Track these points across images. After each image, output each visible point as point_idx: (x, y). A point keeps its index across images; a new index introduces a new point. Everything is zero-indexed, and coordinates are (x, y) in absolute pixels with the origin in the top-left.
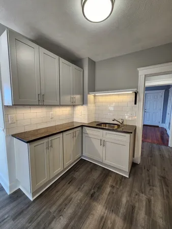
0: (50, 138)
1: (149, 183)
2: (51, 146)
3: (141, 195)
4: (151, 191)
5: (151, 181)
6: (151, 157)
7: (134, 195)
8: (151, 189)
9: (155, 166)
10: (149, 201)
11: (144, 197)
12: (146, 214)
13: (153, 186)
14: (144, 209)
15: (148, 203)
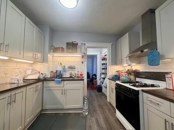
0: (13, 93)
1: (94, 111)
2: (15, 101)
3: (92, 118)
4: (96, 114)
5: (95, 109)
6: (91, 97)
7: (89, 121)
8: (96, 113)
9: (94, 101)
10: (97, 119)
11: (94, 119)
12: (97, 126)
13: (96, 111)
14: (96, 125)
15: (96, 120)
